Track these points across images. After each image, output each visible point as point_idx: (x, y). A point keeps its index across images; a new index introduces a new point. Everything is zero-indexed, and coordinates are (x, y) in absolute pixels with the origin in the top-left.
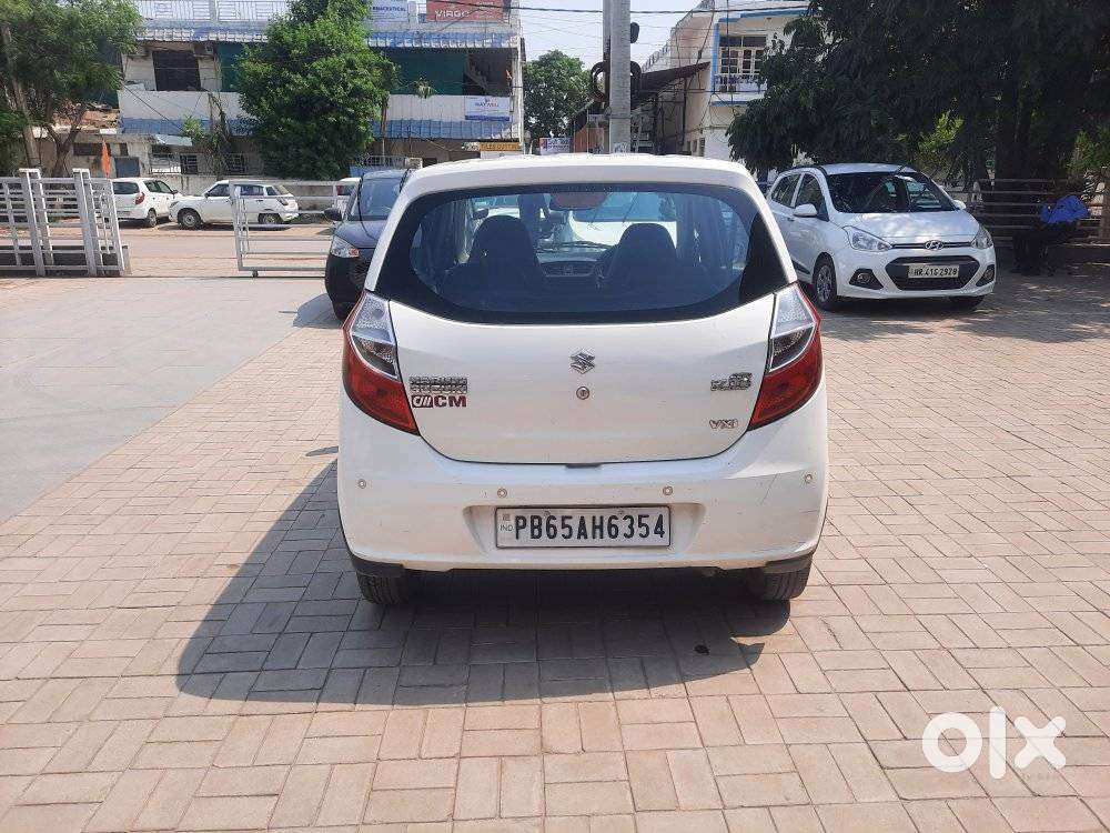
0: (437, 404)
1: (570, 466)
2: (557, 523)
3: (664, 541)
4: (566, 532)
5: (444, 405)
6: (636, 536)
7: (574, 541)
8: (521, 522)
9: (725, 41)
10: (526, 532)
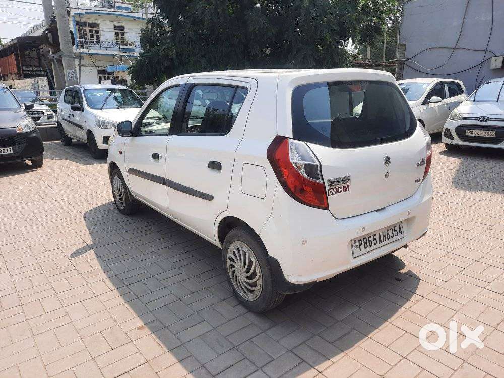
0: (338, 192)
1: (377, 211)
2: (372, 239)
3: (400, 236)
4: (375, 242)
5: (341, 191)
6: (395, 236)
7: (378, 245)
8: (360, 242)
9: (78, 24)
10: (363, 247)
